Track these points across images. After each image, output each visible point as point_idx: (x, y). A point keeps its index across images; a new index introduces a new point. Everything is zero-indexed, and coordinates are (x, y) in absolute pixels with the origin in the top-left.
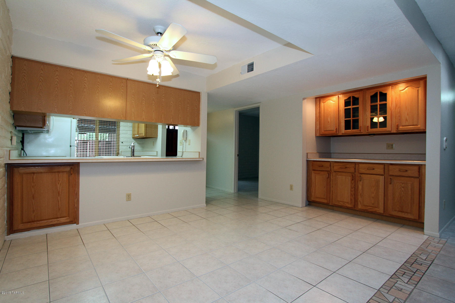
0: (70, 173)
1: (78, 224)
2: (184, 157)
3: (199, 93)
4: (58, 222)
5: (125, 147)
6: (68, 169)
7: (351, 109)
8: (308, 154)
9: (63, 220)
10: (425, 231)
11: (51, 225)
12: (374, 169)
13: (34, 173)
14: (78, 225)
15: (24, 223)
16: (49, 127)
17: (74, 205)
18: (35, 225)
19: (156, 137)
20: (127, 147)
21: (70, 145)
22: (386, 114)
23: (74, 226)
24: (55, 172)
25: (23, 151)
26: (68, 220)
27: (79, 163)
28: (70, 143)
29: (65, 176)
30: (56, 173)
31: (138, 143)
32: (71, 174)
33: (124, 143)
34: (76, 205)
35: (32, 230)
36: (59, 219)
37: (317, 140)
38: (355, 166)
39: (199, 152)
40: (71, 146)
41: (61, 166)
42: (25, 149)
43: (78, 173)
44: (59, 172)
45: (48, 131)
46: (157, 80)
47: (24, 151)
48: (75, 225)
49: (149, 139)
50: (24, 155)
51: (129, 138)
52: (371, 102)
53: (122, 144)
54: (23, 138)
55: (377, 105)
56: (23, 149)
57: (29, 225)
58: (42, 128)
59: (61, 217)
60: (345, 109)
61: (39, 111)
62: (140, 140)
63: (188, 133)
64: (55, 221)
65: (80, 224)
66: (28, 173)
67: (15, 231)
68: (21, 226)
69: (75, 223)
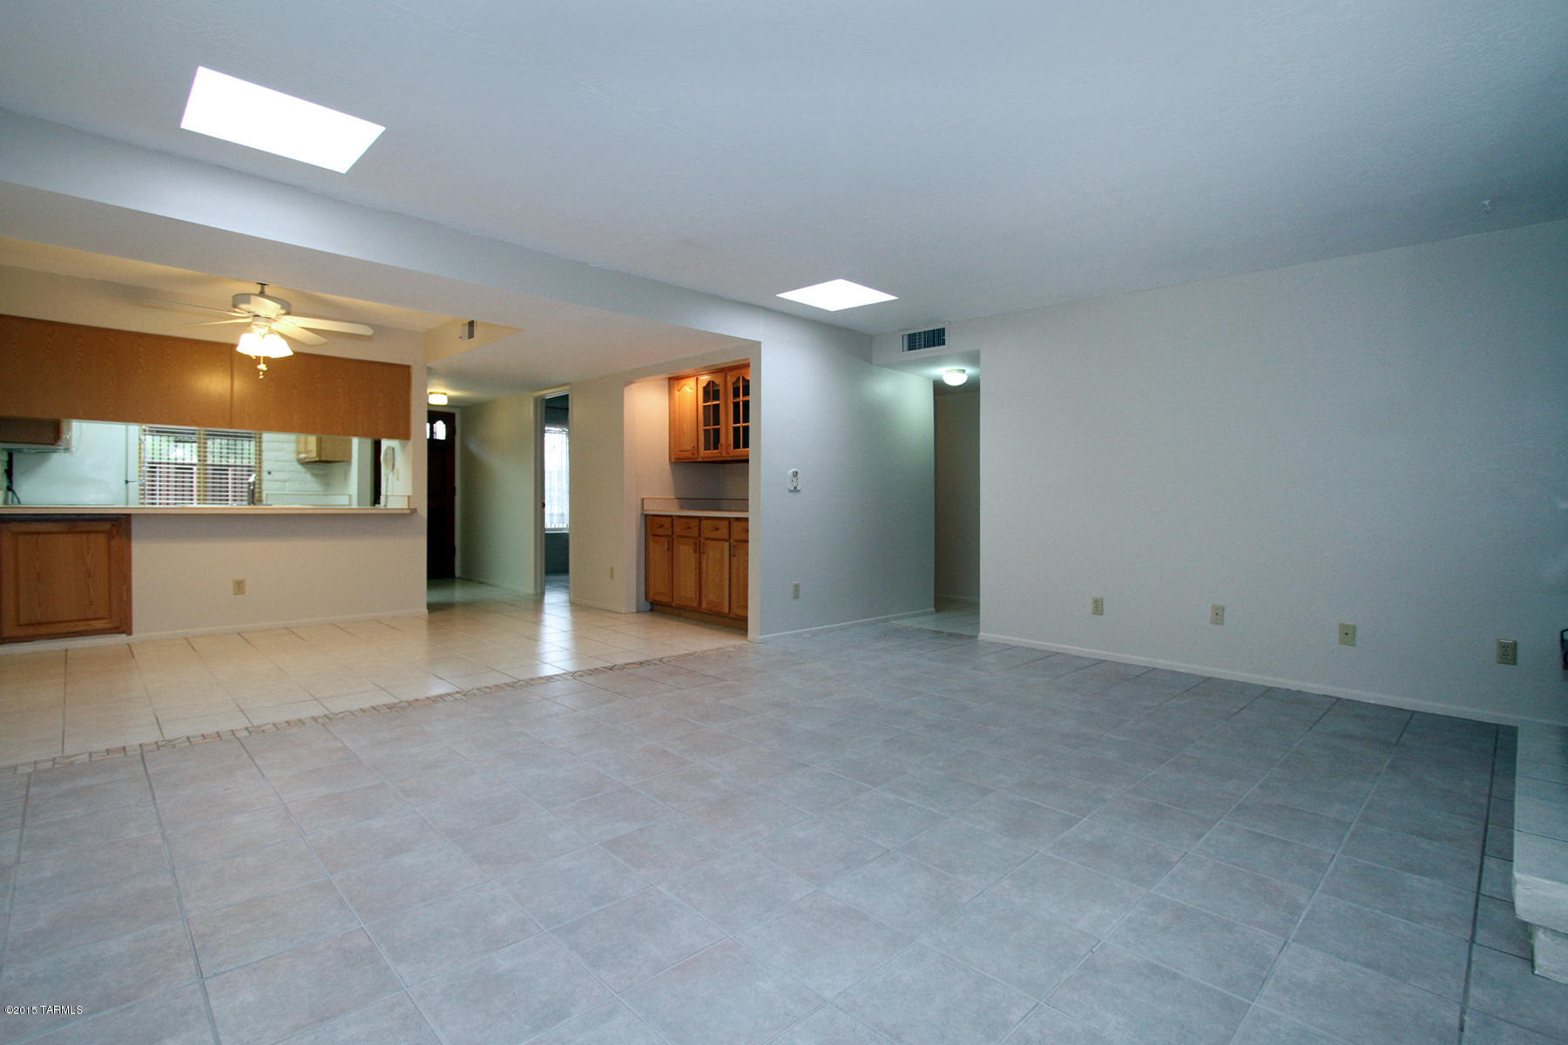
0: (110, 536)
1: (130, 633)
2: (388, 507)
3: (408, 367)
4: (89, 628)
5: (276, 486)
6: (106, 526)
7: (711, 407)
8: (645, 501)
9: (99, 624)
10: (749, 635)
11: (75, 632)
12: (717, 529)
13: (39, 533)
14: (129, 637)
15: (19, 625)
16: (69, 442)
17: (122, 598)
18: (43, 630)
19: (347, 461)
20: (282, 483)
21: (124, 479)
22: (748, 422)
23: (120, 639)
24: (81, 532)
25: (10, 493)
26: (110, 625)
27: (130, 515)
28: (124, 475)
29: (101, 539)
30: (83, 535)
31: (313, 474)
32: (114, 537)
33: (275, 475)
34: (125, 598)
35: (39, 639)
36: (90, 622)
37: (672, 470)
38: (700, 523)
39: (409, 497)
40: (127, 482)
41: (93, 520)
42: (15, 487)
43: (128, 535)
44: (89, 532)
45: (67, 450)
46: (259, 367)
47: (13, 492)
48: (124, 636)
49: (337, 464)
50: (12, 502)
51: (287, 462)
52: (734, 398)
53: (269, 476)
54: (10, 463)
55: (739, 402)
56: (9, 489)
57: (31, 631)
58: (52, 444)
59: (94, 619)
60: (705, 406)
61: (46, 416)
62: (316, 466)
63: (396, 453)
64: (82, 627)
65: (135, 635)
66: (26, 533)
67: (5, 639)
68: (16, 632)
69: (123, 632)
